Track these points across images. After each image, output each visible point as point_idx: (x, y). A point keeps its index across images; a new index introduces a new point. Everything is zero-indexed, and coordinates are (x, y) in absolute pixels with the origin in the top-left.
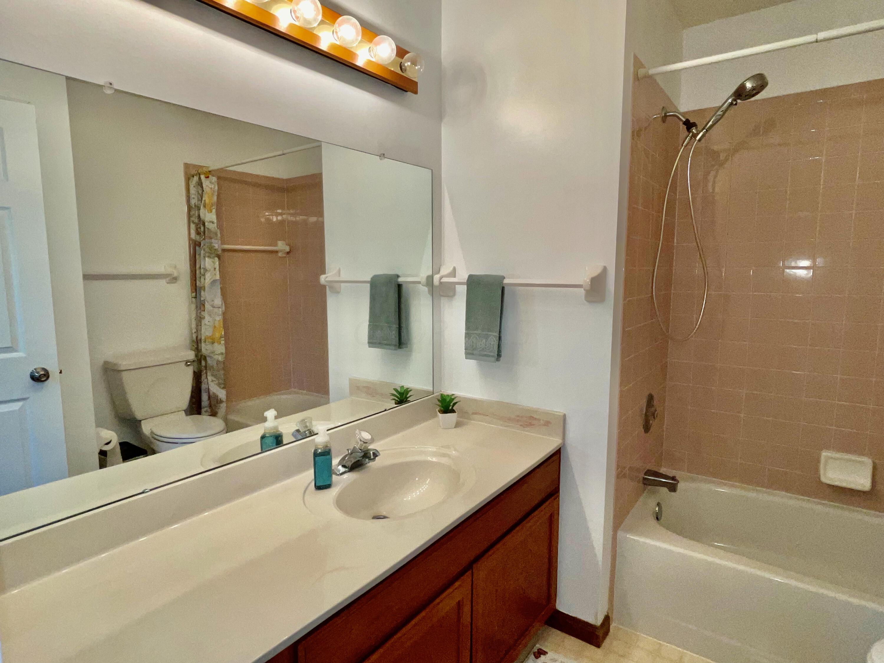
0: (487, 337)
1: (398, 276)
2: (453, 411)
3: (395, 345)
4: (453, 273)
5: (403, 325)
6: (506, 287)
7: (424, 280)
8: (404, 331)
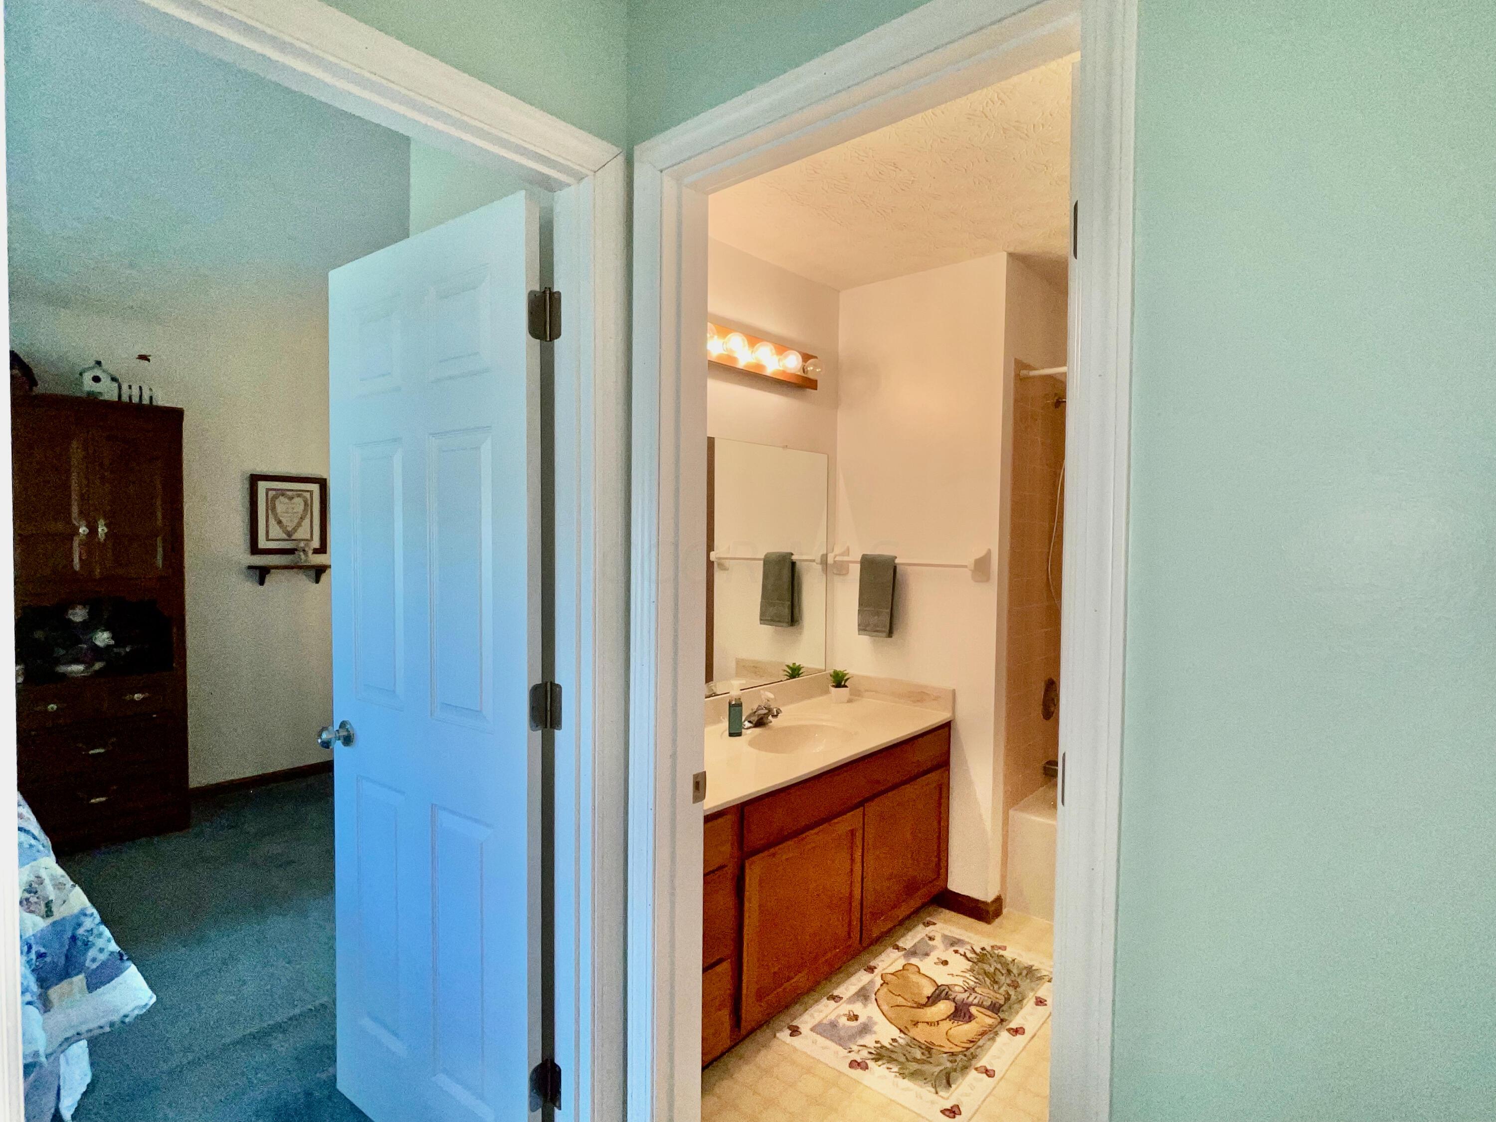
0: (878, 614)
1: (792, 554)
2: (845, 686)
3: (788, 623)
4: (847, 552)
5: (796, 603)
6: (898, 566)
7: (818, 560)
8: (796, 611)
